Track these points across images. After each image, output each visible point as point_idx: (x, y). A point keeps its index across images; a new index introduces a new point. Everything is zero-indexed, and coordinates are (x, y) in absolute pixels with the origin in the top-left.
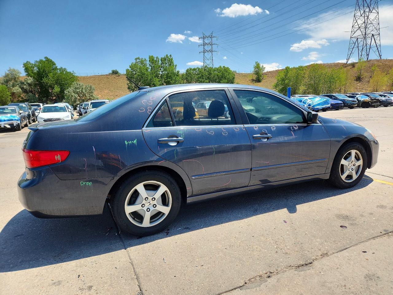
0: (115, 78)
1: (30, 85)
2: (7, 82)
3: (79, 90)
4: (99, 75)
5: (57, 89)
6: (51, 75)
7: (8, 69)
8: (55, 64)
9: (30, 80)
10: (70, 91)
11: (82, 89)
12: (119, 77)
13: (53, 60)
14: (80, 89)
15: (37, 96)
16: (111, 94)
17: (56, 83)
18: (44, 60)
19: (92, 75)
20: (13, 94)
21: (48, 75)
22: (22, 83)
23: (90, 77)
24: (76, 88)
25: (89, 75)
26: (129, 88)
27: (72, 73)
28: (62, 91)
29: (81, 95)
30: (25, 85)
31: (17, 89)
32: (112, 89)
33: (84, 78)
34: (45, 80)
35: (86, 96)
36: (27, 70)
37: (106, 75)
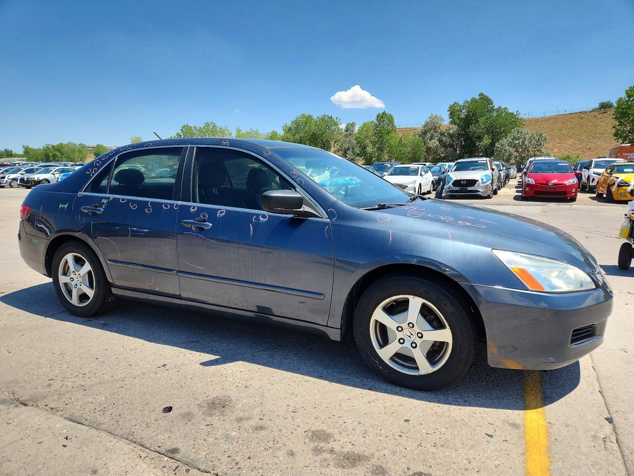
0: (595, 116)
1: (451, 136)
2: (425, 133)
3: (517, 142)
4: (566, 113)
5: (486, 141)
6: (482, 120)
7: (429, 116)
8: (492, 103)
9: (454, 129)
10: (503, 143)
11: (525, 138)
12: (605, 114)
13: (490, 97)
14: (521, 140)
15: (458, 152)
16: (579, 146)
17: (488, 132)
18: (477, 97)
19: (554, 114)
20: (428, 150)
21: (478, 121)
22: (442, 134)
23: (548, 119)
24: (515, 138)
25: (547, 115)
26: (616, 135)
27: (515, 113)
28: (492, 144)
29: (520, 150)
30: (445, 136)
31: (434, 143)
32: (583, 138)
33: (537, 121)
34: (472, 128)
35: (528, 151)
36: (452, 115)
37: (580, 112)
